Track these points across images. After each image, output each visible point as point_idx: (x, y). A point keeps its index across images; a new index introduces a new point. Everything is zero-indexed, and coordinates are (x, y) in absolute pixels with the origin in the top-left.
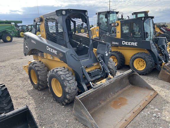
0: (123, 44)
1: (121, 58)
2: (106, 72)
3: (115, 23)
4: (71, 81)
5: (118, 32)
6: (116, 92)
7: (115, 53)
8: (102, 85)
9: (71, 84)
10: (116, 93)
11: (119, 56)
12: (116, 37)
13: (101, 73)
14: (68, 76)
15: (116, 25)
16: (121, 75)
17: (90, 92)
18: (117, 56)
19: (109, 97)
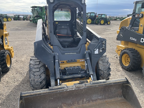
0: (141, 42)
1: (134, 59)
2: (88, 73)
3: (140, 14)
4: (37, 73)
5: (141, 26)
6: (93, 101)
7: (130, 50)
8: (64, 88)
9: (36, 76)
10: (91, 102)
11: (133, 55)
12: (137, 32)
13: (82, 72)
14: (36, 67)
15: (140, 17)
16: (101, 83)
17: (42, 92)
18: (131, 55)
19: (78, 103)
